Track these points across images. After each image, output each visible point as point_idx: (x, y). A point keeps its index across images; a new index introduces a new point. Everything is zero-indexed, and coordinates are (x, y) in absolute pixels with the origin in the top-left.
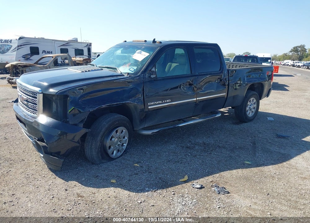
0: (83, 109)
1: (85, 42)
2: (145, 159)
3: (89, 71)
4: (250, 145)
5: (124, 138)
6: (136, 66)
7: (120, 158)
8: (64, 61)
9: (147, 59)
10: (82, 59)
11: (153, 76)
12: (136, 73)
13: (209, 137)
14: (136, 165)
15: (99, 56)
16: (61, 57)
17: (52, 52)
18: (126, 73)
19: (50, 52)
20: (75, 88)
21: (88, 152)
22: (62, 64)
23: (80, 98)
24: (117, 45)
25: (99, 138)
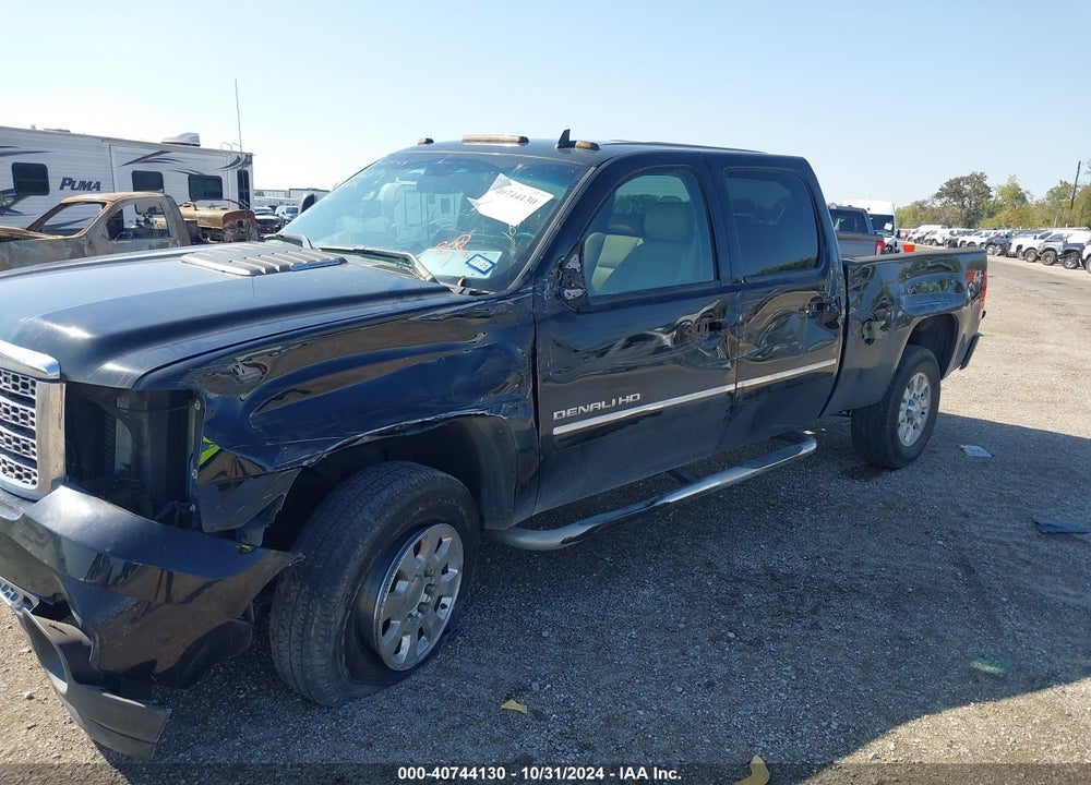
0: (270, 454)
1: (227, 148)
2: (543, 670)
3: (285, 269)
4: (954, 575)
5: (445, 571)
6: (497, 248)
7: (430, 669)
8: (147, 221)
9: (546, 220)
10: (221, 214)
11: (571, 294)
12: (501, 277)
13: (779, 541)
14: (512, 705)
15: (310, 201)
16: (136, 203)
17: (98, 183)
18: (454, 280)
19: (90, 183)
20: (231, 353)
21: (285, 653)
22: (141, 231)
23: (250, 404)
24: (392, 156)
25: (341, 591)
